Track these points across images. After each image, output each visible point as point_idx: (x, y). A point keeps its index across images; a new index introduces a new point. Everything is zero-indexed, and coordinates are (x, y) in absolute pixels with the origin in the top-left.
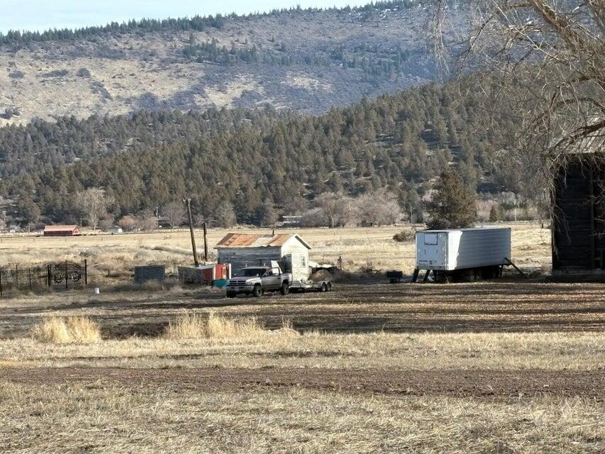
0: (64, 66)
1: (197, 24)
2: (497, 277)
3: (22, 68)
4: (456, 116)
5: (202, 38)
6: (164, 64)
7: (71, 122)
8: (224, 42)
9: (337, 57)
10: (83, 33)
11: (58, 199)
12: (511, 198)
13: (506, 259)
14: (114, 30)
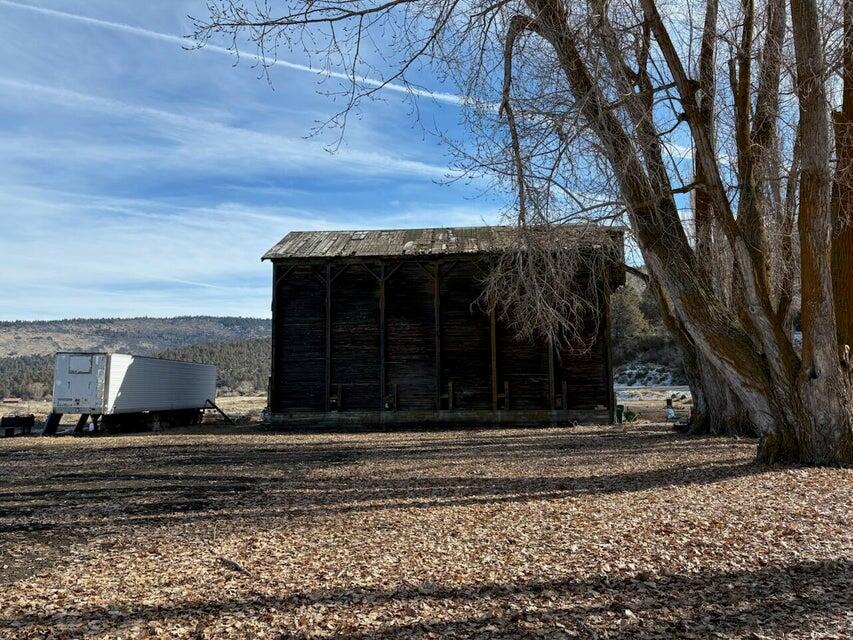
0: (41, 335)
1: (103, 321)
2: (195, 424)
3: (21, 335)
4: (205, 357)
5: (104, 327)
6: (87, 336)
7: (38, 357)
8: (114, 329)
9: (160, 336)
10: (51, 322)
11: (19, 388)
12: (226, 389)
13: (208, 400)
14: (66, 322)
